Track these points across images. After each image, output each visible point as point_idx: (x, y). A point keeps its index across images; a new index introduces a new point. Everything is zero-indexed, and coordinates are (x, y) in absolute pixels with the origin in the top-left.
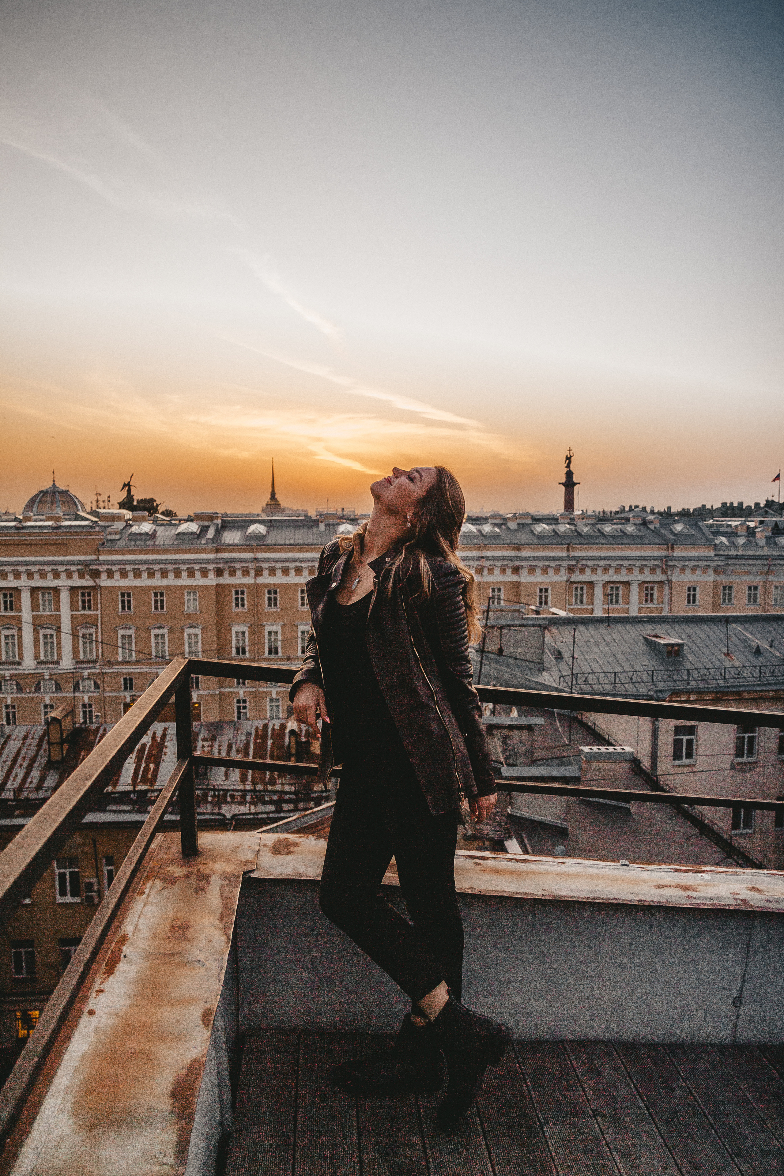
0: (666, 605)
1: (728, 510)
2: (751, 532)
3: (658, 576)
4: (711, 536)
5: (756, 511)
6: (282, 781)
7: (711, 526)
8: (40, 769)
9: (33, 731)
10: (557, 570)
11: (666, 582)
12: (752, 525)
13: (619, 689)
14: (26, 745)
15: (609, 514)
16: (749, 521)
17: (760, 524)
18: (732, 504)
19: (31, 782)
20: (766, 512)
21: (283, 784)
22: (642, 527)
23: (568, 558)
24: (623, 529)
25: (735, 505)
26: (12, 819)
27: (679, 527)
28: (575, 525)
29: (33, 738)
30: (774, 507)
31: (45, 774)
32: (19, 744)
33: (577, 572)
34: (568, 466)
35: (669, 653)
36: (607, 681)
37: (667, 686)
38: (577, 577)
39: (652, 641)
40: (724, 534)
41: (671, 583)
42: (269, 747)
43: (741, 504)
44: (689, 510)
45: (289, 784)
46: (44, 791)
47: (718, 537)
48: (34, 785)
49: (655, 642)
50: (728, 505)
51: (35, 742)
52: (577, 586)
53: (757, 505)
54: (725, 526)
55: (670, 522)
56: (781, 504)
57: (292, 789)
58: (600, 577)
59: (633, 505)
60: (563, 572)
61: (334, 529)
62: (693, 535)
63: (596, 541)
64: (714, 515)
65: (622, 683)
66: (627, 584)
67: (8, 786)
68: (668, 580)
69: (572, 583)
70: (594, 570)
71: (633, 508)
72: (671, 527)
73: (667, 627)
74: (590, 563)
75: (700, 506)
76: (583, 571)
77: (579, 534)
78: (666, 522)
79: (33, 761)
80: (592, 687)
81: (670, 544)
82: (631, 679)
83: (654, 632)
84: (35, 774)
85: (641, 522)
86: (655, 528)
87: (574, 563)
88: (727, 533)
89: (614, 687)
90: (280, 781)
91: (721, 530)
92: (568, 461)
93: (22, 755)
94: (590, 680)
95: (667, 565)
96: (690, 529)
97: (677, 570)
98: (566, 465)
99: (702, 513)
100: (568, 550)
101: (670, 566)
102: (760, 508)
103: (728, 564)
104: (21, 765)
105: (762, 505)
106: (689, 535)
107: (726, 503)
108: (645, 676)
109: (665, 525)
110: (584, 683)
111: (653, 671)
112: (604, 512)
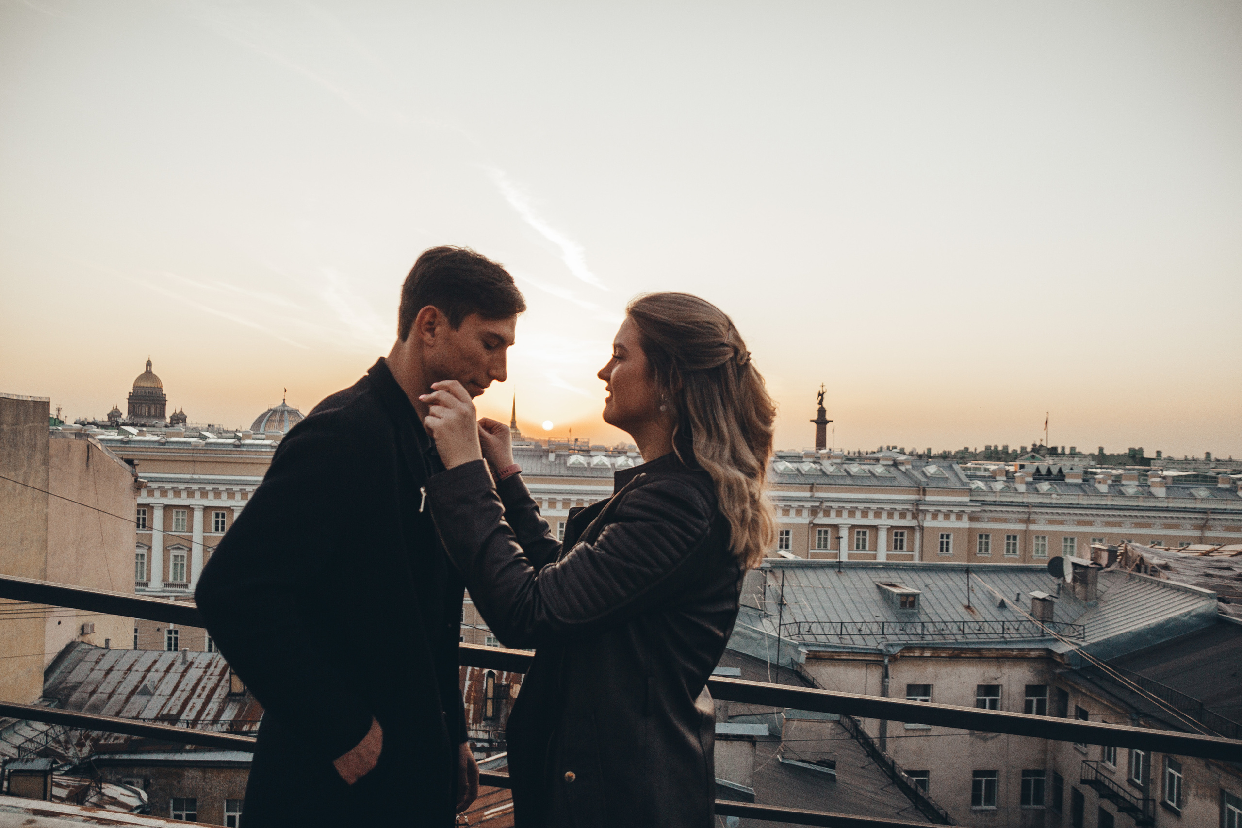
0: (916, 553)
1: (992, 454)
2: (1010, 477)
3: (909, 522)
4: (965, 480)
5: (1022, 456)
6: (476, 726)
7: (969, 469)
8: (219, 700)
9: (217, 659)
10: (799, 511)
11: (917, 528)
12: (1012, 469)
13: (846, 642)
14: (208, 673)
15: (865, 455)
16: (1008, 466)
17: (1020, 468)
18: (996, 447)
19: (208, 714)
20: (1033, 457)
21: (476, 730)
22: (892, 468)
23: (812, 499)
24: (872, 470)
25: (1000, 448)
26: (182, 754)
27: (932, 469)
28: (821, 464)
29: (216, 667)
30: (1042, 452)
31: (224, 706)
32: (200, 672)
33: (821, 514)
34: (821, 403)
35: (903, 604)
36: (833, 632)
37: (900, 640)
38: (821, 520)
39: (885, 590)
40: (982, 478)
41: (923, 530)
42: (466, 689)
43: (1006, 448)
44: (950, 452)
45: (483, 731)
46: (220, 725)
47: (974, 481)
48: (210, 717)
49: (889, 591)
50: (992, 448)
51: (218, 671)
52: (820, 529)
53: (1023, 449)
54: (983, 469)
55: (923, 463)
56: (1049, 449)
57: (486, 736)
58: (845, 521)
59: (891, 445)
60: (805, 513)
61: (565, 460)
62: (947, 478)
63: (841, 482)
64: (978, 458)
65: (850, 635)
66: (875, 528)
67: (182, 718)
68: (919, 526)
69: (814, 525)
70: (839, 513)
71: (891, 448)
72: (924, 469)
73: (904, 575)
74: (835, 505)
75: (962, 448)
76: (827, 513)
77: (824, 474)
78: (919, 464)
79: (213, 691)
80: (816, 638)
81: (921, 487)
82: (860, 630)
83: (889, 580)
84: (213, 706)
85: (891, 463)
86: (906, 469)
87: (818, 504)
88: (984, 477)
89: (840, 638)
90: (474, 727)
91: (978, 473)
92: (820, 397)
93: (202, 685)
94: (814, 631)
95: (917, 510)
96: (944, 472)
97: (929, 517)
98: (818, 401)
99: (963, 456)
100: (811, 490)
101: (922, 511)
102: (1027, 453)
103: (985, 511)
104: (199, 696)
105: (1029, 449)
106: (943, 478)
107: (991, 447)
108: (875, 628)
109: (917, 466)
110: (807, 633)
111: (883, 623)
112: (859, 452)
